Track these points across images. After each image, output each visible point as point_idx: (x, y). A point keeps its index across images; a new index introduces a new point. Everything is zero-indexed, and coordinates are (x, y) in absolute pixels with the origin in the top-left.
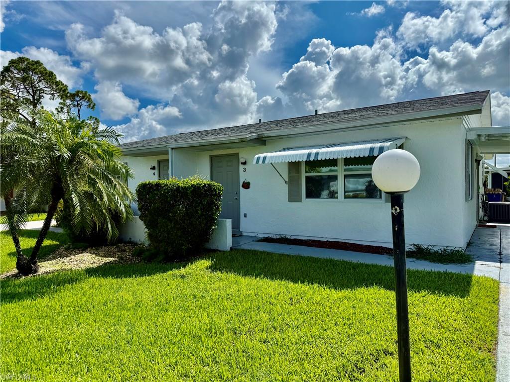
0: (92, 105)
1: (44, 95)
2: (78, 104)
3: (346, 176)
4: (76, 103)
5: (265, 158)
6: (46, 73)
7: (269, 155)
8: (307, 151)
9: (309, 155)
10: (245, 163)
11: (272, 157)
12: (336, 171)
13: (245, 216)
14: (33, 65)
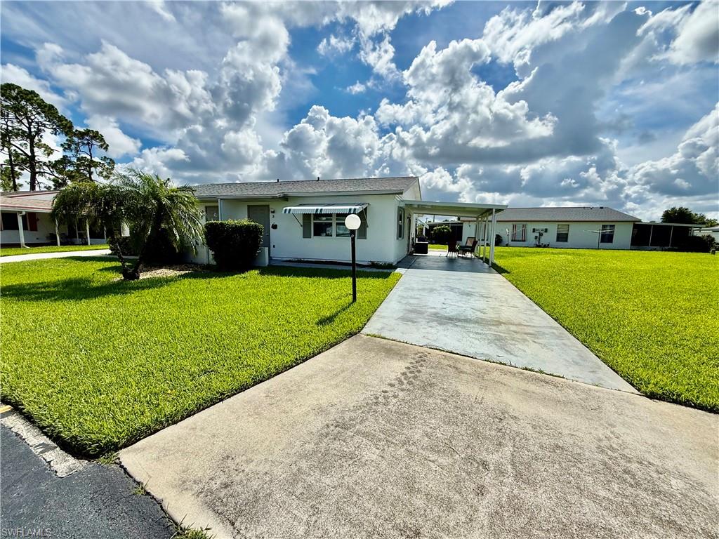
0: (105, 146)
1: (45, 129)
2: (88, 144)
3: (337, 224)
4: (86, 142)
5: (290, 210)
6: (46, 106)
7: (293, 208)
8: (315, 208)
9: (317, 210)
10: (273, 212)
11: (294, 210)
12: (331, 220)
13: (274, 246)
14: (27, 94)
